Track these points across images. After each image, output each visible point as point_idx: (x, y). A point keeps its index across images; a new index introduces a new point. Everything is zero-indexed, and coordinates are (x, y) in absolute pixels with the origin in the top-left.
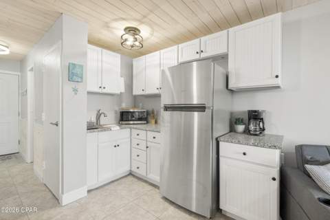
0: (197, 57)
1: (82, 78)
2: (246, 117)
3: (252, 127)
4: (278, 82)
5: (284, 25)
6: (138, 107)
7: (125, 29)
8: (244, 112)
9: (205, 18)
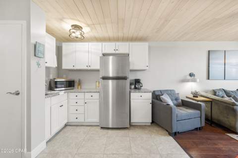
0: (114, 52)
1: (44, 54)
2: (134, 82)
3: (137, 86)
4: (147, 68)
5: (150, 47)
6: (62, 77)
7: (72, 26)
8: (133, 80)
9: (120, 35)
